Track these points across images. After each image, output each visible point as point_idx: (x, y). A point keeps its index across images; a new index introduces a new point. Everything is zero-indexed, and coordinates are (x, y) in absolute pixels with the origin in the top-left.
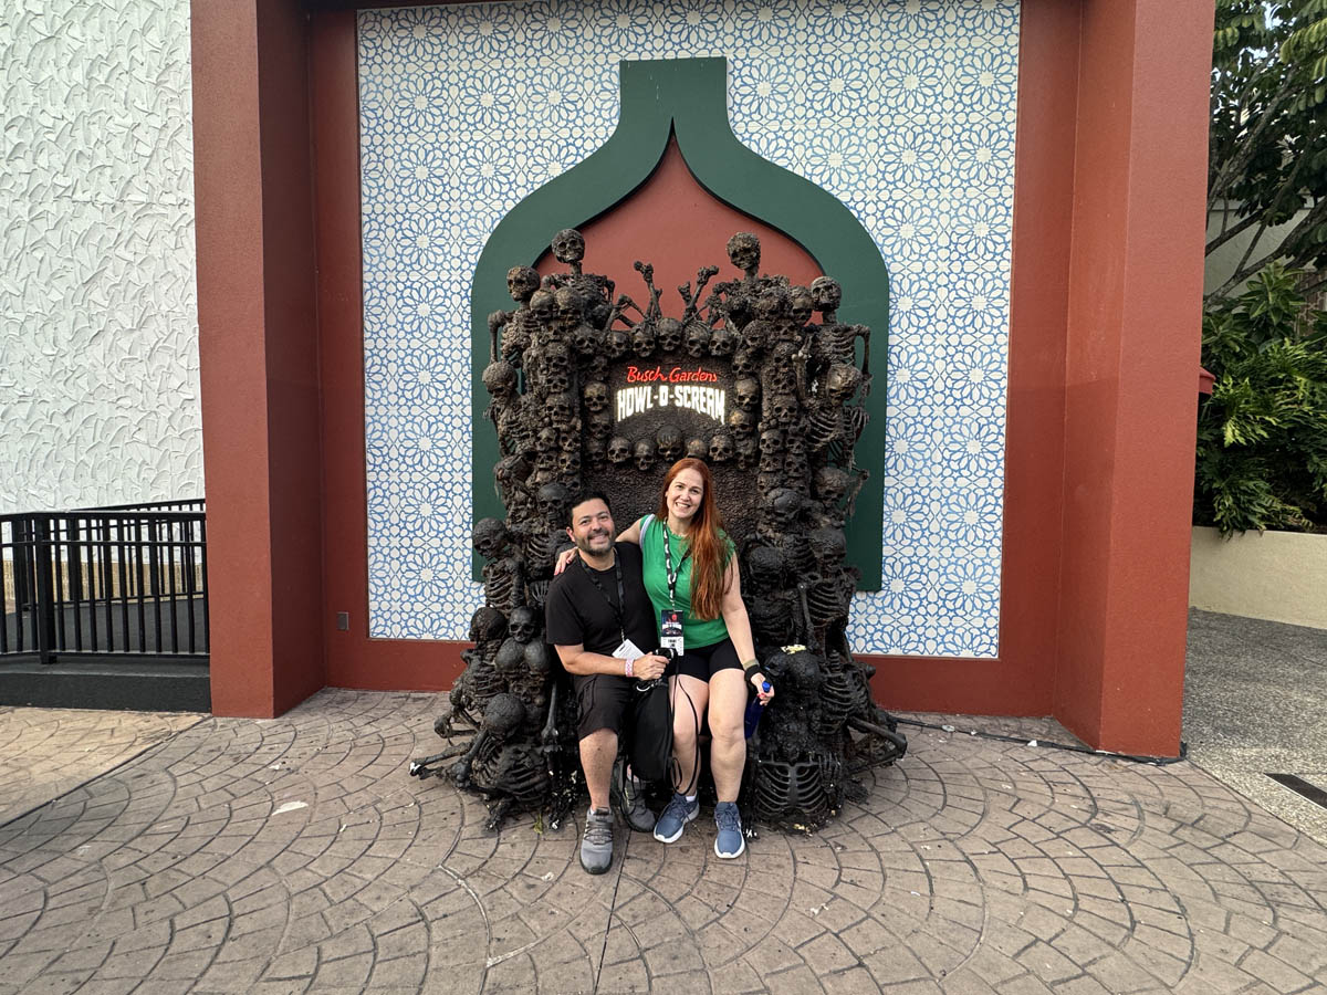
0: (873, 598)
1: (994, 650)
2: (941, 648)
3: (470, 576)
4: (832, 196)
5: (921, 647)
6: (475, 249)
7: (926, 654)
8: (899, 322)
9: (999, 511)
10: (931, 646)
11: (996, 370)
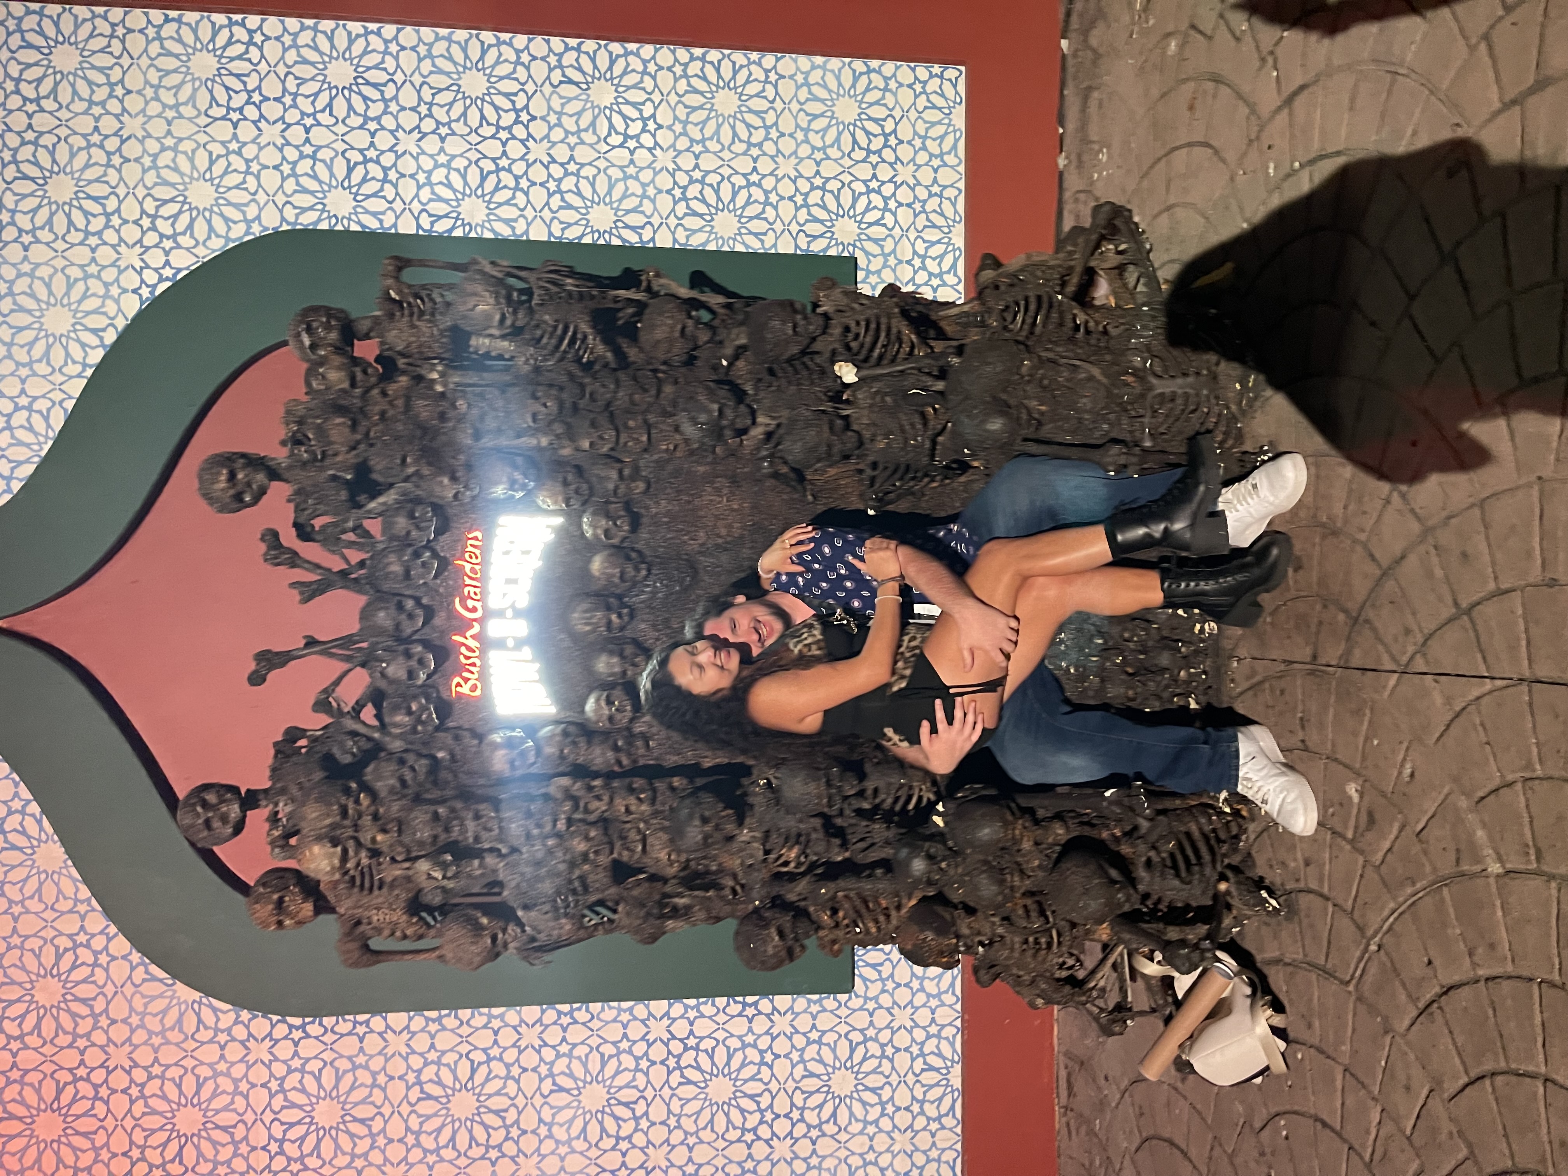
0: (869, 272)
1: (951, 73)
2: (950, 159)
3: (843, 997)
4: (128, 328)
5: (950, 193)
6: (208, 1016)
7: (961, 185)
8: (374, 214)
9: (714, 55)
10: (946, 176)
11: (464, 50)
